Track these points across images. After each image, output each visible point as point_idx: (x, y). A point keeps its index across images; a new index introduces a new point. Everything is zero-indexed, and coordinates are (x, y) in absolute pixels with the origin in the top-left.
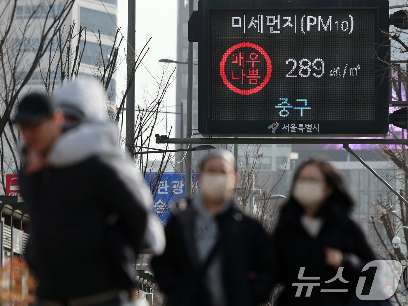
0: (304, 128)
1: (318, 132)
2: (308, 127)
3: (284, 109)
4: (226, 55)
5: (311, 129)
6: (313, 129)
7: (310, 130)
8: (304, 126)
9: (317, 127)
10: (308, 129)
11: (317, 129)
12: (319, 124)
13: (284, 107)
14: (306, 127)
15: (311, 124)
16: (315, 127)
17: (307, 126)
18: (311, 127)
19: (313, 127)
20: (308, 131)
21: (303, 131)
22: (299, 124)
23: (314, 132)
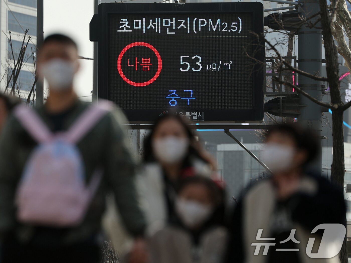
0: (191, 116)
1: (202, 119)
2: (194, 115)
3: (173, 99)
4: (122, 52)
5: (196, 116)
6: (198, 116)
7: (195, 118)
8: (190, 114)
9: (202, 115)
10: (193, 116)
11: (201, 116)
12: (203, 112)
13: (173, 98)
14: (192, 115)
15: (196, 112)
16: (200, 115)
17: (193, 113)
18: (196, 115)
19: (198, 114)
20: (194, 118)
21: (189, 118)
22: (186, 112)
23: (199, 119)
